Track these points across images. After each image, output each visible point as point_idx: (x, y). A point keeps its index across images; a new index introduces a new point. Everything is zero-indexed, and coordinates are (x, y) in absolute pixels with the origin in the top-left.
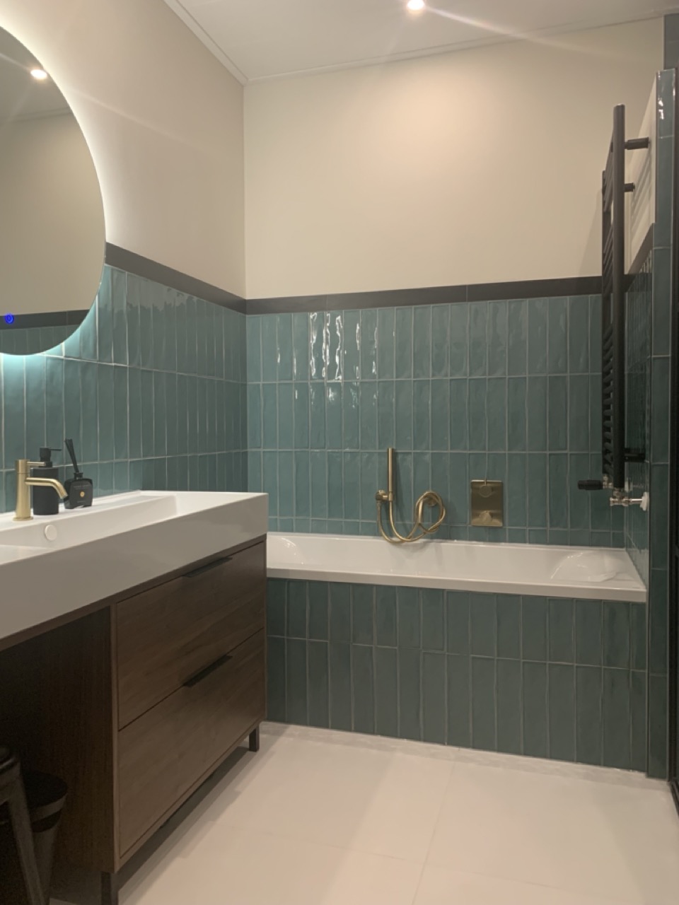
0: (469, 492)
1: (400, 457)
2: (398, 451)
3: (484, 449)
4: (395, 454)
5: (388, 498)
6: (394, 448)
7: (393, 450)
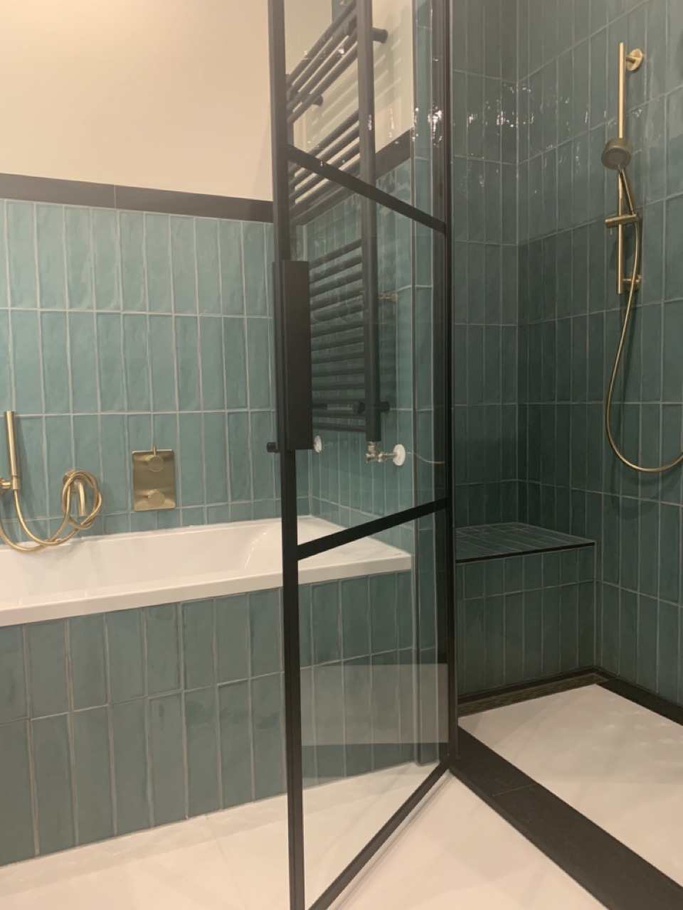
0: (129, 468)
1: (24, 424)
2: (21, 416)
3: (149, 410)
4: (16, 421)
5: (11, 486)
6: (14, 410)
7: (13, 414)
